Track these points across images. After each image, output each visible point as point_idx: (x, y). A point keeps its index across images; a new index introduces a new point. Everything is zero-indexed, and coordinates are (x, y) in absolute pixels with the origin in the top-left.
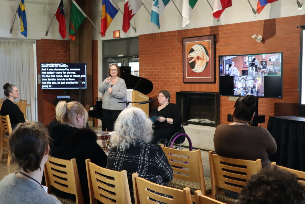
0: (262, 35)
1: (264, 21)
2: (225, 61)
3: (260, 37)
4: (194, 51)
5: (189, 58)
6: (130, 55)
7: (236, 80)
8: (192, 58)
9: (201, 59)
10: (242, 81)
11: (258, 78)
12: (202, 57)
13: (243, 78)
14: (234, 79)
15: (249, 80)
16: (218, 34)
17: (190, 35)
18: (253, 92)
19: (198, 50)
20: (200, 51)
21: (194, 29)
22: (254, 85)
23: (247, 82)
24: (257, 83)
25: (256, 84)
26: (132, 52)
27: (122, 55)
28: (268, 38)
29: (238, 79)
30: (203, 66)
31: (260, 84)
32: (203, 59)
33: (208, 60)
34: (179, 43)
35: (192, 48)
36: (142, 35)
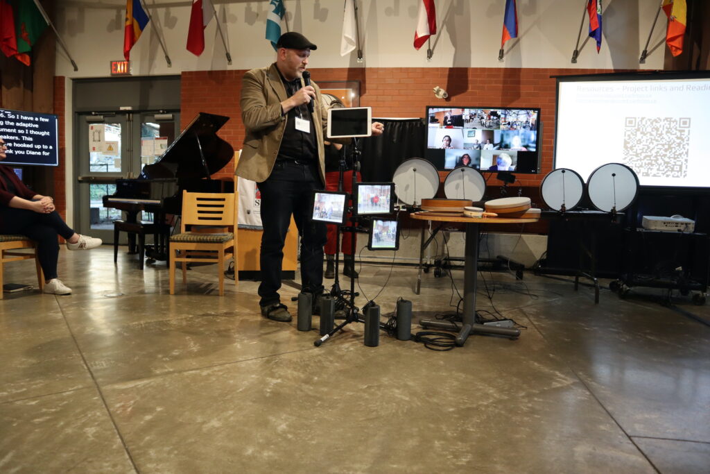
0: (446, 89)
1: (448, 71)
3: (442, 92)
16: (365, 81)
26: (154, 102)
27: (129, 108)
36: (191, 73)
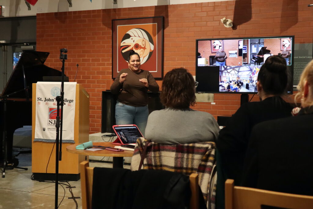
0: (233, 19)
3: (229, 22)
4: (131, 38)
5: (122, 47)
6: (17, 42)
7: (222, 72)
8: (128, 46)
9: (141, 48)
11: (257, 69)
12: (143, 45)
13: (234, 69)
15: (244, 71)
16: (167, 16)
17: (122, 17)
19: (136, 35)
20: (139, 37)
21: (130, 9)
22: (250, 77)
24: (256, 75)
25: (254, 76)
28: (240, 23)
30: (144, 57)
32: (144, 48)
33: (152, 49)
34: (104, 27)
35: (127, 33)
36: (43, 14)
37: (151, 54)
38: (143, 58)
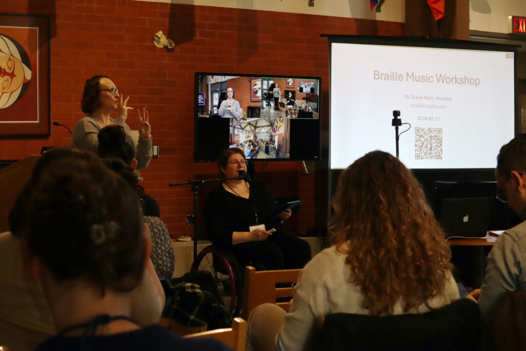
1: (169, 8)
2: (211, 84)
7: (234, 127)
9: (5, 73)
10: (248, 128)
11: (280, 124)
12: (10, 69)
13: (249, 124)
14: (231, 124)
15: (263, 127)
16: (54, 16)
18: (270, 150)
20: (2, 52)
22: (271, 136)
23: (257, 130)
24: (277, 133)
25: (275, 134)
29: (240, 126)
30: (11, 93)
31: (282, 133)
32: (12, 75)
33: (29, 77)
37: (27, 85)
38: (9, 94)
